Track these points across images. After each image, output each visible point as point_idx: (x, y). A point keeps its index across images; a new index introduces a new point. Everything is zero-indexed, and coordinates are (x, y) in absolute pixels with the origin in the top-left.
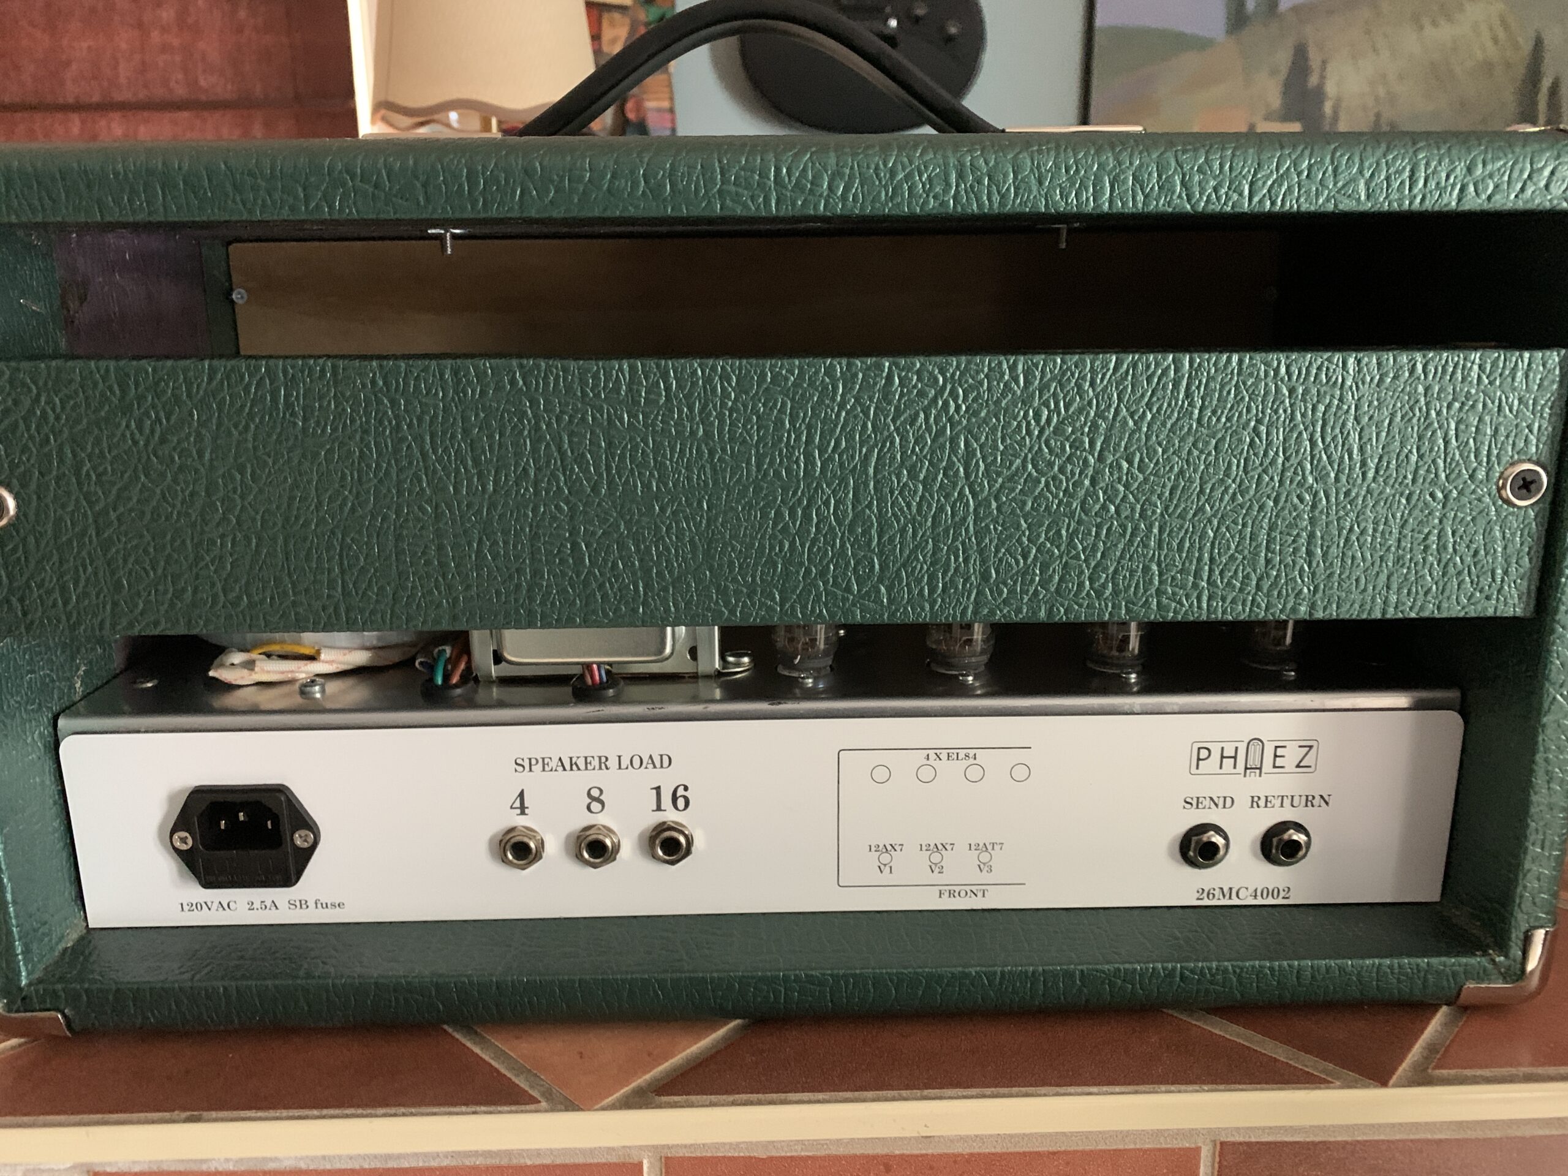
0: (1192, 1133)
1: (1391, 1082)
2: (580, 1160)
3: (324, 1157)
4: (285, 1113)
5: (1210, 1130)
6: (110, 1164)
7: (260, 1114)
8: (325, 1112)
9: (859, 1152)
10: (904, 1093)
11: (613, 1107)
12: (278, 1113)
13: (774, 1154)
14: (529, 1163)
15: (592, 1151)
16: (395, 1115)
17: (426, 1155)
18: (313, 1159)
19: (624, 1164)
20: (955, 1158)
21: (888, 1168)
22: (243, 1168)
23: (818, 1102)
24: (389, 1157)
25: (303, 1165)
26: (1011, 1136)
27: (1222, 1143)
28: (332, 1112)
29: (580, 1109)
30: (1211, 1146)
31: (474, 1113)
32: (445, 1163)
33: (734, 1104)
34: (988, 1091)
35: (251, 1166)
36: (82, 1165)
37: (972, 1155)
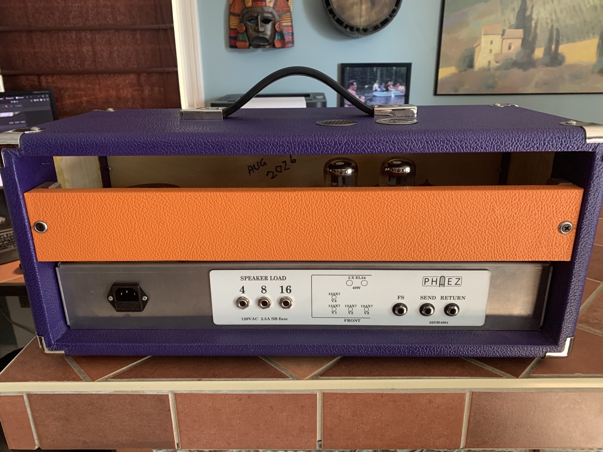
0: (465, 389)
1: (520, 377)
2: (301, 393)
3: (234, 391)
4: (223, 379)
5: (469, 389)
6: (179, 391)
7: (216, 379)
8: (233, 379)
9: (375, 392)
10: (387, 377)
11: (309, 379)
12: (221, 379)
13: (352, 392)
14: (287, 393)
15: (304, 391)
16: (252, 380)
17: (260, 391)
18: (231, 391)
19: (312, 394)
20: (400, 395)
21: (382, 397)
22: (212, 393)
23: (364, 379)
24: (250, 391)
25: (228, 393)
26: (416, 389)
27: (472, 392)
28: (235, 379)
29: (300, 380)
30: (469, 393)
31: (273, 380)
32: (265, 393)
33: (341, 379)
34: (410, 377)
35: (215, 393)
36: (171, 391)
37: (405, 394)
